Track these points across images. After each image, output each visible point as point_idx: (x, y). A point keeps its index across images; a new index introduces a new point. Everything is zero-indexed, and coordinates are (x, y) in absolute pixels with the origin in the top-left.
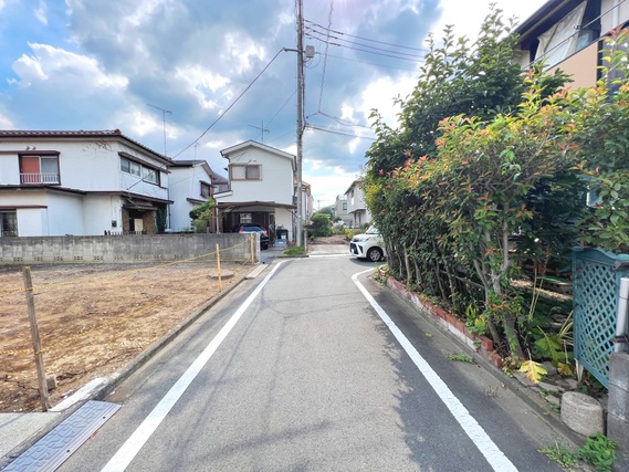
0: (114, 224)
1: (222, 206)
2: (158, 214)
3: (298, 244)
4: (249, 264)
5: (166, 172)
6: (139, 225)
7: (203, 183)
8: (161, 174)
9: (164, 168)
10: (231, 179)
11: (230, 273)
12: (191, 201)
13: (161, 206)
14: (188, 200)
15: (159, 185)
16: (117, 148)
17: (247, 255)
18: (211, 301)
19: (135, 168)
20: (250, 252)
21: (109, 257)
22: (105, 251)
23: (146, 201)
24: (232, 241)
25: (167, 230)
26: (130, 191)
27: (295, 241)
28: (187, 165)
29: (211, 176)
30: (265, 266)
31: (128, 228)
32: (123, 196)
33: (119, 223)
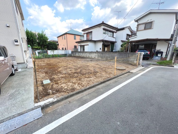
0: (100, 49)
1: (132, 42)
2: (112, 46)
3: (168, 59)
4: (135, 65)
5: (116, 32)
6: (106, 49)
7: (128, 35)
8: (114, 33)
9: (115, 31)
10: (137, 30)
11: (124, 68)
12: (122, 41)
13: (113, 43)
14: (121, 41)
15: (113, 37)
16: (103, 27)
17: (135, 62)
18: (109, 79)
19: (107, 32)
20: (137, 60)
21: (97, 57)
22: (96, 56)
23: (109, 42)
24: (130, 55)
25: (114, 51)
26: (104, 39)
27: (166, 57)
28: (123, 29)
29: (131, 32)
30: (143, 67)
31: (103, 50)
32: (103, 41)
33: (101, 49)
